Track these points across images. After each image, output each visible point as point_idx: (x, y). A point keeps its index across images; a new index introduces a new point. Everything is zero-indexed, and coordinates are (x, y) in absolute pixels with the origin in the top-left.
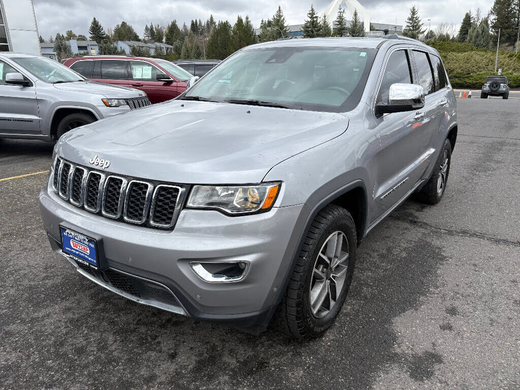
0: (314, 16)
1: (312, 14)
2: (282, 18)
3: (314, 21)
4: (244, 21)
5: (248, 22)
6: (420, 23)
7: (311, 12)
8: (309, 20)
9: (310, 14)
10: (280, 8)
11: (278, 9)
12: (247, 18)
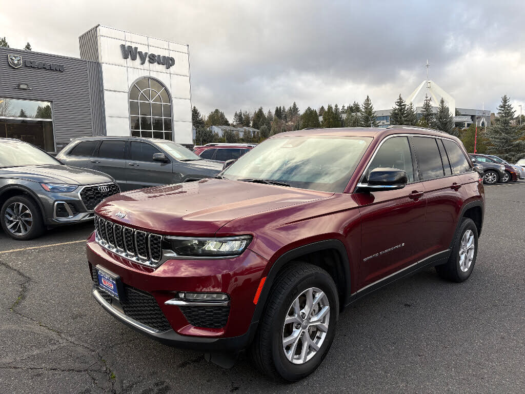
0: (402, 104)
1: (400, 103)
2: (370, 106)
3: (402, 109)
4: (334, 108)
5: (337, 109)
6: (513, 110)
7: (399, 100)
8: (397, 107)
9: (398, 102)
10: (368, 97)
11: (366, 98)
12: (336, 106)
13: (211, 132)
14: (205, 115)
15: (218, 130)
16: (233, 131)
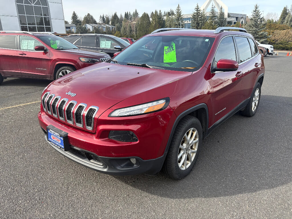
0: (199, 10)
1: (197, 9)
2: (180, 11)
3: (198, 13)
4: (159, 12)
5: (160, 13)
6: (260, 13)
7: (197, 7)
8: (196, 12)
9: (196, 8)
10: (179, 5)
11: (178, 6)
12: (160, 11)
13: (86, 28)
14: (81, 17)
15: (89, 27)
16: (99, 27)
